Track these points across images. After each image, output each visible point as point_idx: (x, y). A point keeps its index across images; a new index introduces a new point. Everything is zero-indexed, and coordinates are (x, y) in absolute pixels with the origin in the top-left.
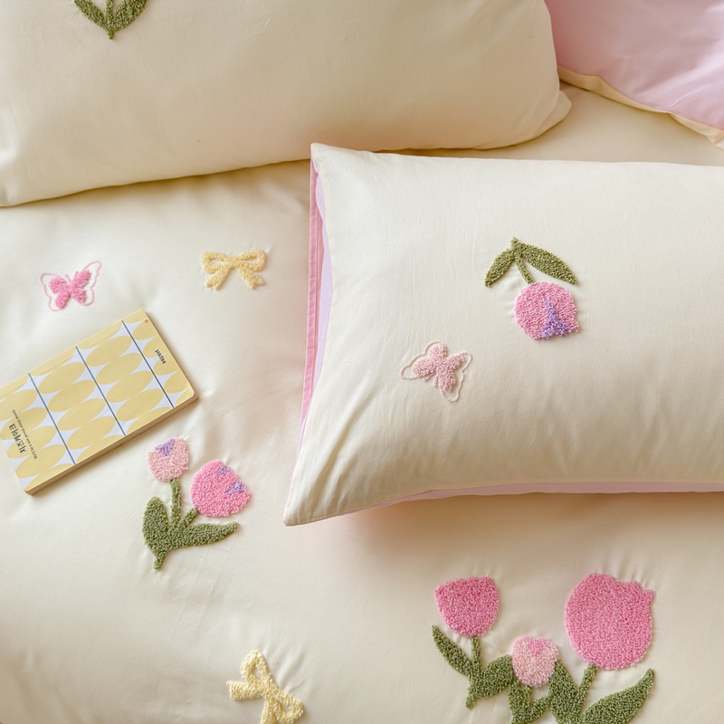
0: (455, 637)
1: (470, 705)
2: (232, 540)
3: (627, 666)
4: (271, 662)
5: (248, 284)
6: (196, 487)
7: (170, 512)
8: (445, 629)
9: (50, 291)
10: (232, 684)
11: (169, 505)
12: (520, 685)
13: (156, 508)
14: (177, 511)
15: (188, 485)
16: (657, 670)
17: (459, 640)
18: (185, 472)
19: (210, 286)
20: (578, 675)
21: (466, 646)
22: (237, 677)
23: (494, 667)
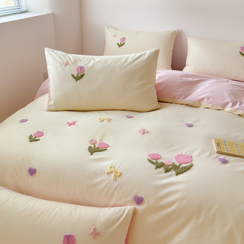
0: (152, 160)
1: (156, 169)
2: (106, 151)
4: (114, 166)
5: (107, 121)
6: (98, 144)
7: (93, 147)
8: (150, 159)
9: (67, 124)
10: (106, 171)
12: (165, 165)
13: (90, 147)
14: (94, 147)
15: (96, 145)
16: (193, 164)
18: (96, 143)
19: (100, 121)
20: (178, 164)
21: (155, 161)
22: (107, 169)
23: (160, 163)
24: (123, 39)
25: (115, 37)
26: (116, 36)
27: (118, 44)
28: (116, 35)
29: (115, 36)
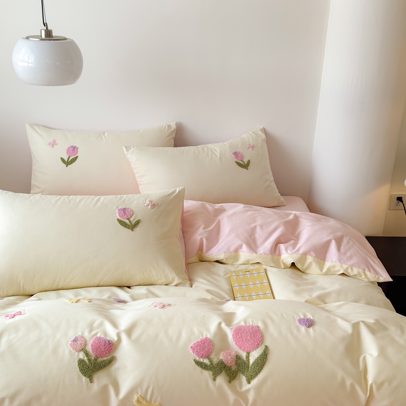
3: (258, 347)
11: (86, 359)
13: (81, 363)
14: (89, 360)
16: (267, 345)
17: (203, 360)
24: (72, 149)
25: (53, 146)
26: (56, 144)
27: (63, 160)
28: (55, 141)
29: (53, 144)
